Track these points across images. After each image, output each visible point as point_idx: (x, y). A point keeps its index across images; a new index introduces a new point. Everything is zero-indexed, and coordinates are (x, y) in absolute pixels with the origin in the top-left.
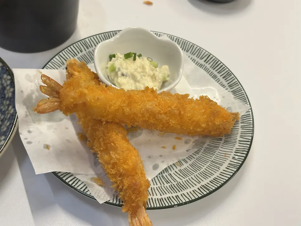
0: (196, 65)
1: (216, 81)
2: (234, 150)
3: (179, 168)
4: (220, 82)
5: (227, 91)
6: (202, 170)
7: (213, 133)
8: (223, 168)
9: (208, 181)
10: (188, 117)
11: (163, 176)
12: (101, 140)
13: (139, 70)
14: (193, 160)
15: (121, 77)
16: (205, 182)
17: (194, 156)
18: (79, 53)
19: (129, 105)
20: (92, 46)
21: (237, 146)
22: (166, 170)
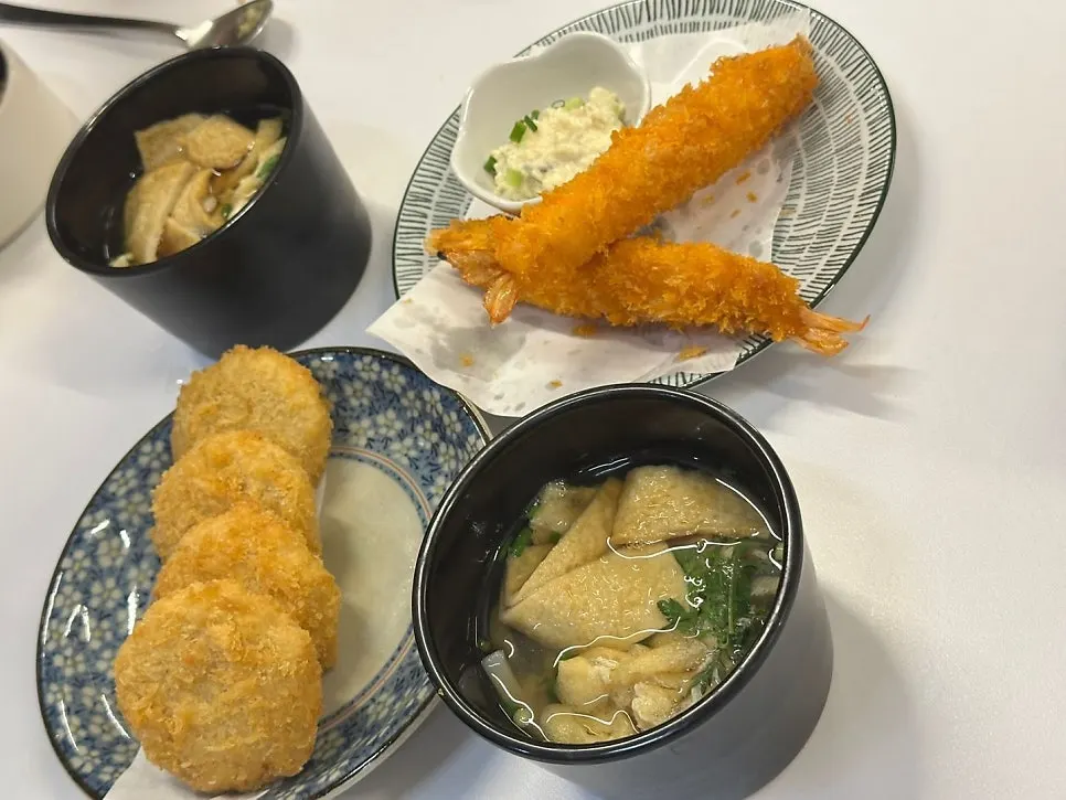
0: (641, 42)
1: (703, 30)
2: (854, 98)
3: (795, 216)
4: (712, 26)
5: (740, 27)
6: (835, 180)
7: (792, 105)
8: (866, 139)
9: (862, 181)
10: (726, 113)
11: (782, 252)
12: (629, 285)
13: (561, 136)
14: (805, 183)
15: (544, 177)
16: (859, 189)
17: (801, 175)
18: (424, 223)
19: (618, 182)
20: (432, 191)
21: (851, 87)
22: (777, 239)
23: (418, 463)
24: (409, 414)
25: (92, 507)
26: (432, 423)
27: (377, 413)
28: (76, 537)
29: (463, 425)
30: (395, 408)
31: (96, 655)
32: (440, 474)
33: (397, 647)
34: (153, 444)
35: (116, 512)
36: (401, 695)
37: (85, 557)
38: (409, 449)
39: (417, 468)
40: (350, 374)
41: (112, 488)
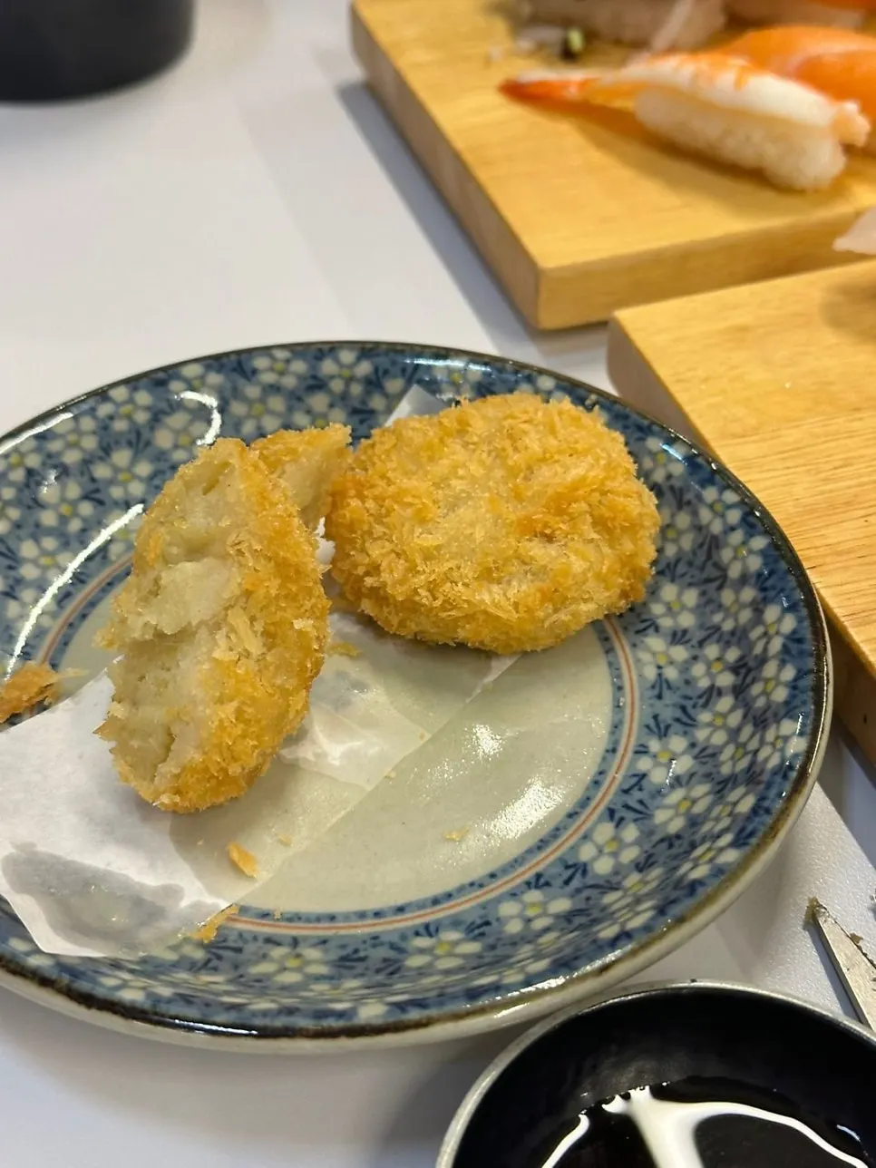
23: (666, 693)
24: (717, 618)
25: (215, 362)
26: (742, 658)
27: (673, 581)
28: (161, 375)
29: (792, 697)
30: (703, 593)
31: (37, 532)
32: (685, 733)
33: (400, 902)
34: (359, 359)
35: (237, 394)
36: (340, 977)
37: (148, 408)
38: (671, 663)
39: (660, 697)
40: (689, 496)
41: (260, 363)
